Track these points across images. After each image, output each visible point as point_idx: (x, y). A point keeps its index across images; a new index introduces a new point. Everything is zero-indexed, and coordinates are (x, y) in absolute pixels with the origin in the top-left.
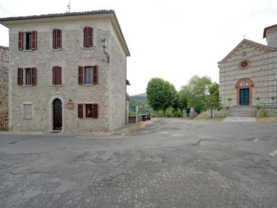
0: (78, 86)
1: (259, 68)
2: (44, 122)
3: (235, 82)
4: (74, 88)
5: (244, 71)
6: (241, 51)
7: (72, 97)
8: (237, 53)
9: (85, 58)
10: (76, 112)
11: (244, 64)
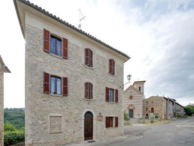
0: (106, 103)
1: (136, 101)
2: (76, 134)
3: (128, 106)
4: (102, 104)
5: (131, 101)
6: (130, 91)
7: (101, 111)
8: (128, 91)
9: (110, 82)
10: (104, 123)
11: (131, 97)
